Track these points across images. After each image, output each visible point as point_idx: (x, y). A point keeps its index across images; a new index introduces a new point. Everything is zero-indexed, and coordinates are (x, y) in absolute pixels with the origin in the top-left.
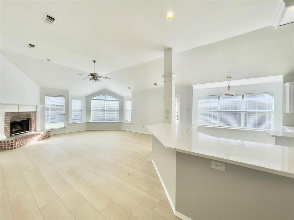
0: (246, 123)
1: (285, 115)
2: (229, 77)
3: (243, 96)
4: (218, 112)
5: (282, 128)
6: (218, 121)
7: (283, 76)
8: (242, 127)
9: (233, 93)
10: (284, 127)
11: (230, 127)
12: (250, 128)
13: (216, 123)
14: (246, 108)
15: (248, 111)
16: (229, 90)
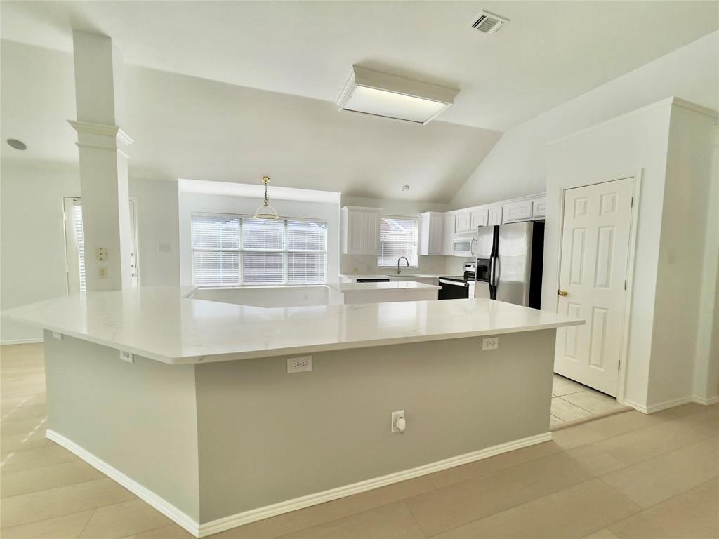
0: (290, 274)
1: (343, 258)
2: (266, 178)
3: (286, 221)
4: (239, 254)
5: (340, 277)
6: (240, 275)
7: (341, 195)
8: (284, 282)
9: (273, 212)
10: (341, 276)
11: (264, 285)
12: (298, 284)
13: (236, 279)
14: (291, 246)
15: (293, 250)
16: (266, 205)
